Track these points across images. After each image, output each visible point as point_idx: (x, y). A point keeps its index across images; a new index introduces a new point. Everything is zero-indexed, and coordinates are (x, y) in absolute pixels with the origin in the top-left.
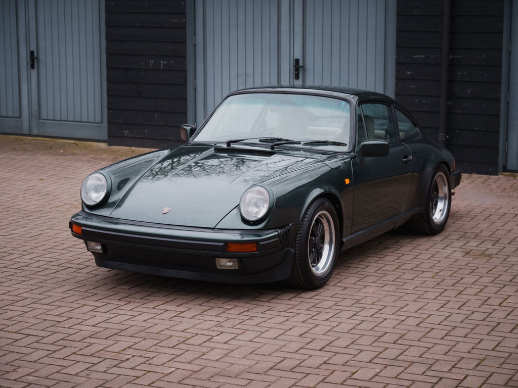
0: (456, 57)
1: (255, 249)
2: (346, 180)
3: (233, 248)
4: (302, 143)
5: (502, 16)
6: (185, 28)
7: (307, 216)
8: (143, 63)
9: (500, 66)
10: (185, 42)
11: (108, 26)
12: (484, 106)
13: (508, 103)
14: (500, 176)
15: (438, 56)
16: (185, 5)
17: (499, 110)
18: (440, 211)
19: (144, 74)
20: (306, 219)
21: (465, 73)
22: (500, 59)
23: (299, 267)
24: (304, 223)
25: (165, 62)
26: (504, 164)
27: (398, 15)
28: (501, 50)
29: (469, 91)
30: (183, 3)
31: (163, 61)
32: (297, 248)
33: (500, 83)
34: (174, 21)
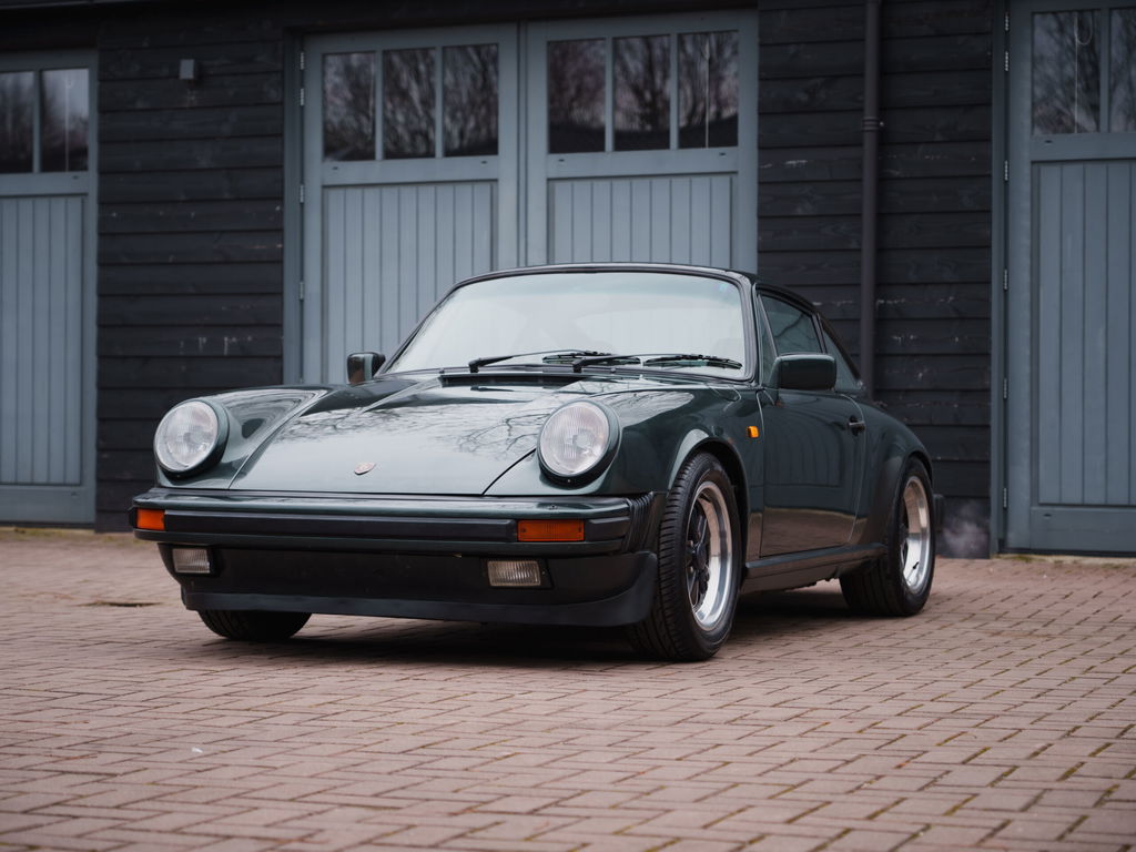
0: (889, 302)
1: (581, 535)
2: (752, 428)
3: (531, 534)
4: (643, 359)
5: (989, 212)
6: (280, 262)
7: (682, 483)
8: (182, 343)
9: (988, 319)
10: (281, 294)
11: (105, 262)
12: (956, 406)
13: (1005, 400)
14: (995, 560)
15: (851, 302)
16: (281, 213)
17: (987, 415)
18: (914, 568)
19: (183, 368)
20: (680, 490)
21: (912, 337)
22: (987, 302)
23: (665, 598)
24: (678, 497)
25: (234, 340)
26: (1001, 536)
27: (760, 217)
28: (989, 282)
29: (920, 375)
30: (278, 208)
31: (230, 338)
32: (662, 554)
33: (987, 355)
34: (257, 247)
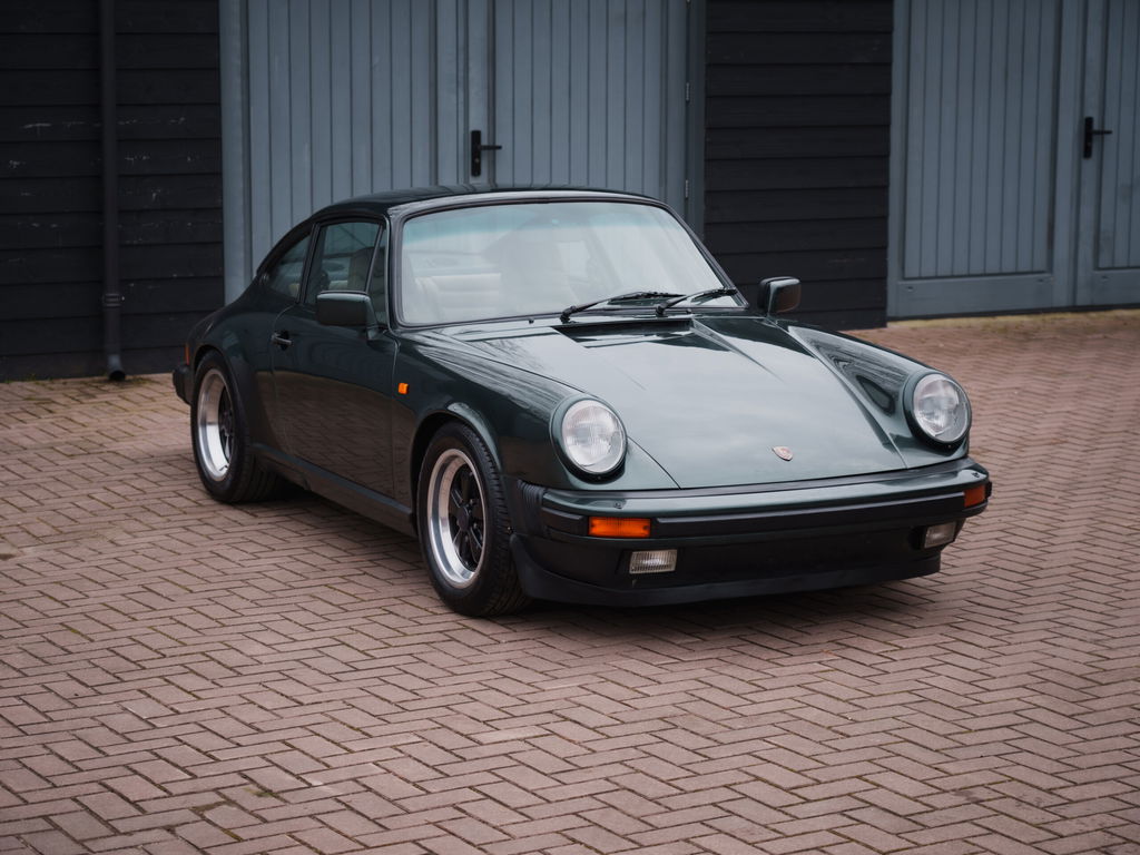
0: (121, 123)
5: (218, 34)
9: (219, 139)
12: (189, 224)
17: (220, 231)
21: (144, 158)
22: (218, 124)
28: (219, 102)
29: (154, 195)
33: (219, 175)
